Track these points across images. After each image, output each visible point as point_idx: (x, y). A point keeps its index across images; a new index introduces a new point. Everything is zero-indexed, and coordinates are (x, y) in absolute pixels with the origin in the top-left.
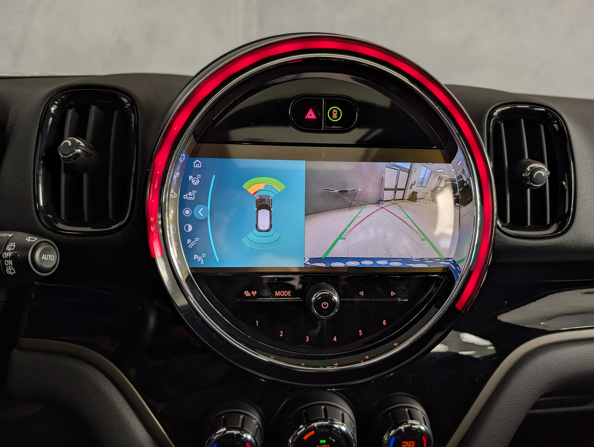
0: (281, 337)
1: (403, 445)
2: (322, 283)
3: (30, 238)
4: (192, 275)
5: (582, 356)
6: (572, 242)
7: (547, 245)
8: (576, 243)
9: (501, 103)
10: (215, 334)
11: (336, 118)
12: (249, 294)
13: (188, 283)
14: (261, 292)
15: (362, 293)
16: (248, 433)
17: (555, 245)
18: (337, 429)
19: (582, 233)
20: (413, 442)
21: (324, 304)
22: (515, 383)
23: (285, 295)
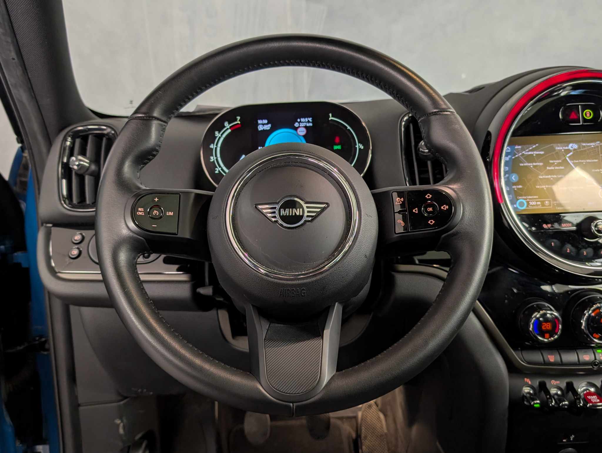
11: (589, 116)
12: (546, 226)
14: (553, 225)
23: (568, 226)
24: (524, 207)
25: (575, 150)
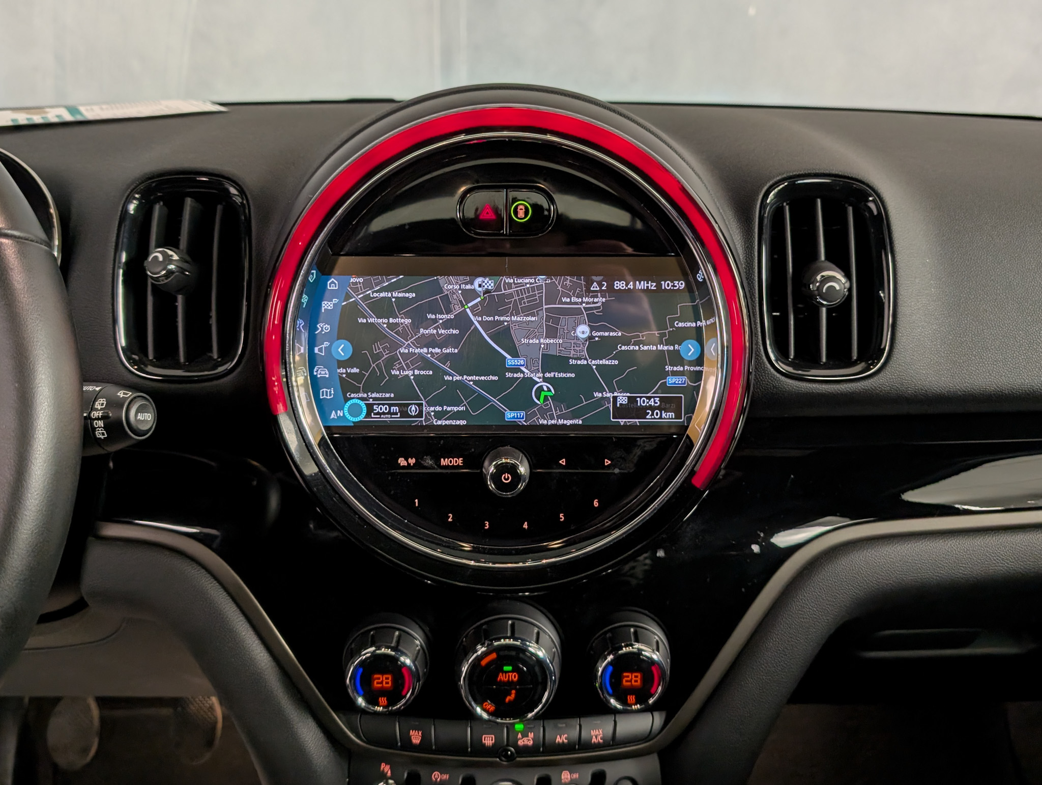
0: (450, 522)
1: (624, 678)
2: (506, 447)
3: (122, 392)
4: (327, 437)
5: (908, 559)
6: (890, 387)
7: (850, 391)
8: (897, 387)
9: (785, 176)
10: (357, 516)
11: (523, 216)
12: (406, 462)
13: (322, 447)
14: (422, 460)
15: (563, 462)
16: (406, 655)
17: (863, 391)
18: (532, 654)
19: (905, 372)
20: (639, 675)
21: (505, 477)
22: (801, 597)
23: (455, 464)
24: (361, 418)
25: (487, 292)
